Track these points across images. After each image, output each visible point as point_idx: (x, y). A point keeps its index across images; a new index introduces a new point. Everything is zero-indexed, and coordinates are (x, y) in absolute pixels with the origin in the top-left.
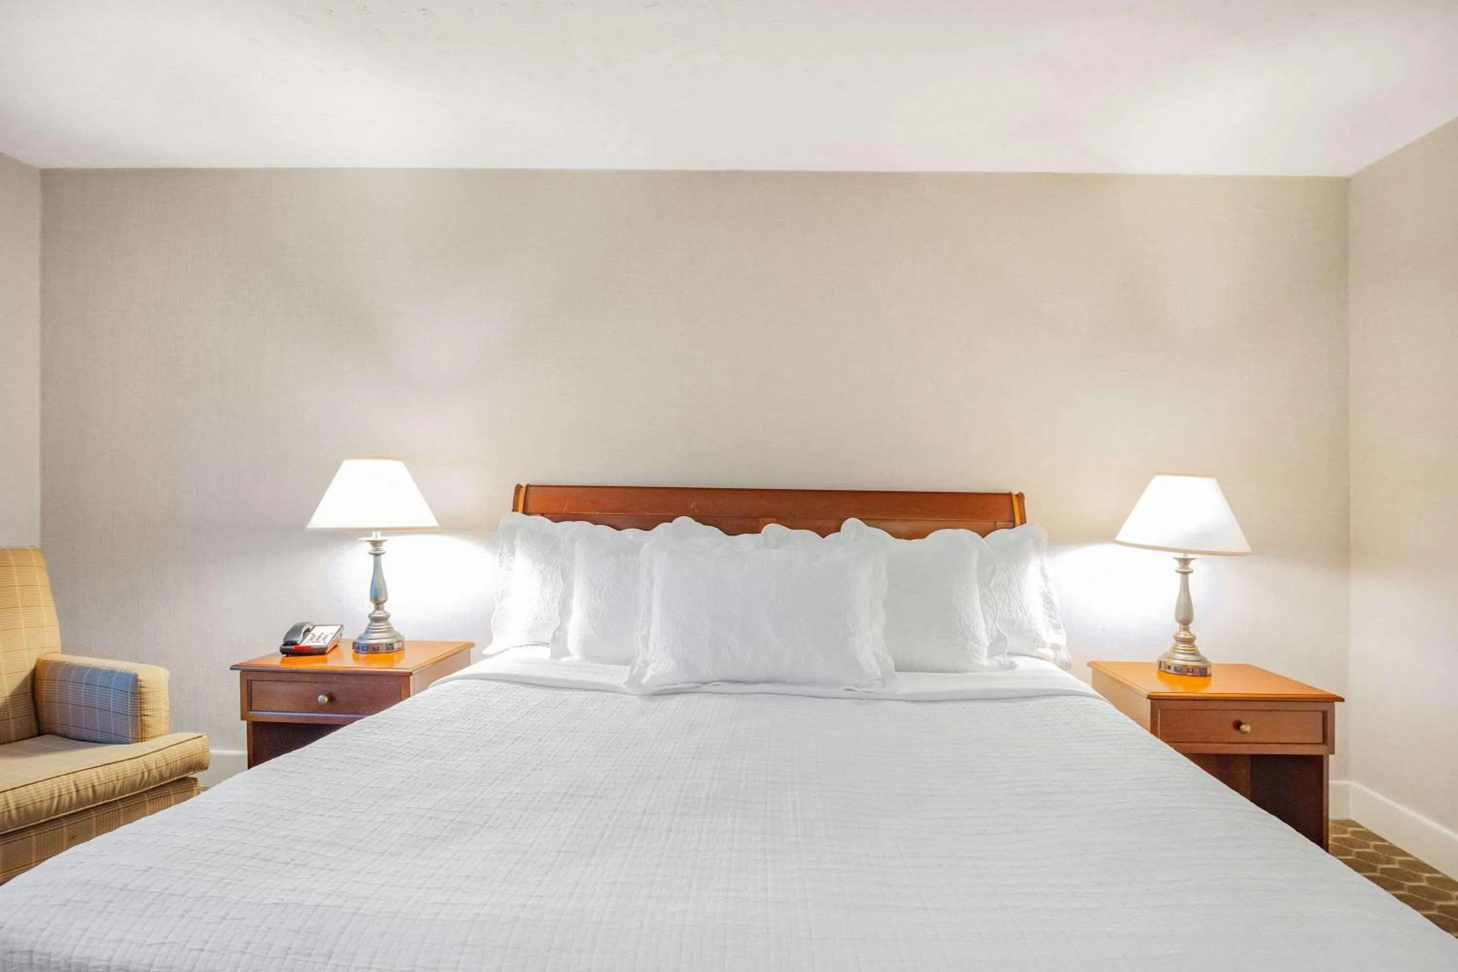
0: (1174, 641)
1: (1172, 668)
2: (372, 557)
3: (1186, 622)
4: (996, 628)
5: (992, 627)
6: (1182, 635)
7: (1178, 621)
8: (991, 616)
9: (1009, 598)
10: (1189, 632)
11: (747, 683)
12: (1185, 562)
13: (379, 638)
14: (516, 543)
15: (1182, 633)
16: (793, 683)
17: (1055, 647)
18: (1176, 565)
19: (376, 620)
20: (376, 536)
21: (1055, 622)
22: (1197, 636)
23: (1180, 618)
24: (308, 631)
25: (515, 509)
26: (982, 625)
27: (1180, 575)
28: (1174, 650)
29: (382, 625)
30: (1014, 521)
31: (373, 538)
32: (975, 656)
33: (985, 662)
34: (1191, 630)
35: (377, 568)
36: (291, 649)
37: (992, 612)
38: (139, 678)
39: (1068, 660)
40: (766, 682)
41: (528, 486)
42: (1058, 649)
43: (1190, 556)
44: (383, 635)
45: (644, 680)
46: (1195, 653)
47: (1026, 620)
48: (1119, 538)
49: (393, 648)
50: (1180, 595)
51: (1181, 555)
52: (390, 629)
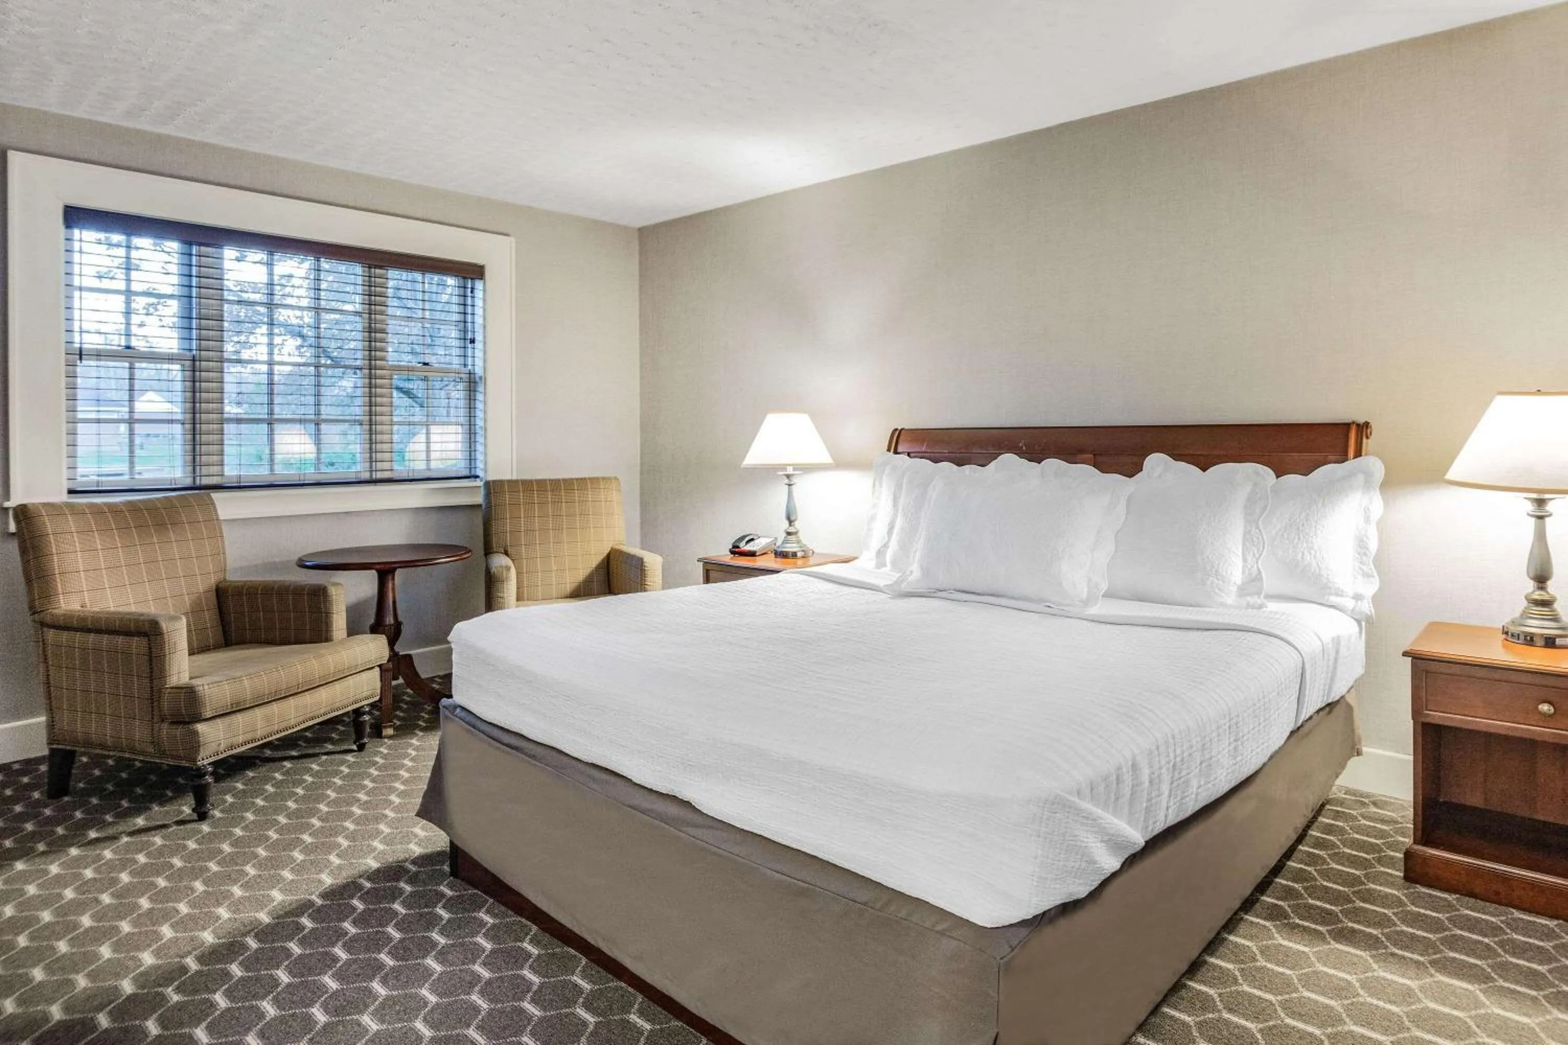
0: (1525, 603)
1: (1522, 637)
2: (787, 486)
3: (1541, 579)
4: (1258, 567)
5: (1252, 566)
6: (1538, 595)
7: (1532, 579)
8: (1254, 555)
9: (1299, 539)
10: (1547, 592)
11: (979, 594)
12: (1540, 503)
13: (790, 548)
14: (884, 477)
15: (1537, 593)
16: (1013, 598)
17: (1358, 597)
18: (1530, 507)
19: (789, 534)
20: (790, 470)
21: (1365, 568)
22: (1558, 597)
23: (1532, 574)
24: (752, 540)
25: (889, 450)
26: (1239, 562)
27: (1534, 519)
28: (1525, 615)
29: (792, 538)
30: (1347, 455)
31: (787, 473)
32: (1215, 592)
33: (1230, 600)
34: (1549, 590)
35: (790, 494)
36: (736, 551)
37: (1256, 551)
38: (645, 560)
39: (1369, 613)
40: (992, 595)
41: (902, 429)
42: (1361, 600)
43: (1547, 496)
44: (794, 545)
45: (903, 586)
46: (1555, 619)
47: (1314, 564)
48: (1450, 476)
49: (796, 556)
50: (1533, 545)
51: (1535, 496)
52: (799, 542)
